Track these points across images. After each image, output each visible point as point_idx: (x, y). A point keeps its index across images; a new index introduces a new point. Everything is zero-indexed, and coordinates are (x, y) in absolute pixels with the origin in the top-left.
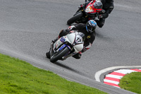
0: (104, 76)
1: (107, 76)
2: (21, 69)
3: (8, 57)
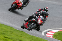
1: (47, 33)
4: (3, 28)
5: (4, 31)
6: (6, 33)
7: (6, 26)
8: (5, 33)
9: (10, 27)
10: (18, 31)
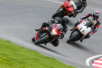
0: (92, 62)
1: (95, 61)
2: (32, 56)
3: (23, 48)
4: (21, 53)
5: (24, 58)
6: (27, 61)
7: (27, 49)
8: (24, 61)
9: (33, 51)
10: (47, 58)
